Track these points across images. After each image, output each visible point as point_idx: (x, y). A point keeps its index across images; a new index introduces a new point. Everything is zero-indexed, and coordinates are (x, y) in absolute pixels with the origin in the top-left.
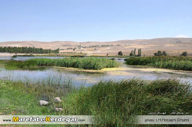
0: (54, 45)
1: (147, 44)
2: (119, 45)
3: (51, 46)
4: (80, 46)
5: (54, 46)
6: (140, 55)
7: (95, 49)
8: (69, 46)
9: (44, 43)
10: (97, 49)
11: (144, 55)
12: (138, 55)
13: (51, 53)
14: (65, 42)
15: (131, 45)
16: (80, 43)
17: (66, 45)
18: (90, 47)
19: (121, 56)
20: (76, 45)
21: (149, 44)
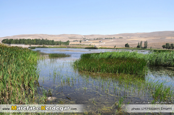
0: (62, 37)
1: (148, 37)
2: (121, 38)
3: (59, 39)
4: (85, 38)
5: (61, 39)
6: (146, 47)
7: (100, 42)
8: (75, 38)
9: (52, 36)
10: (101, 42)
11: (151, 47)
12: (144, 47)
13: (61, 45)
14: (71, 35)
15: (132, 37)
16: (85, 36)
17: (72, 38)
18: (95, 39)
19: (129, 48)
20: (81, 37)
21: (150, 37)
